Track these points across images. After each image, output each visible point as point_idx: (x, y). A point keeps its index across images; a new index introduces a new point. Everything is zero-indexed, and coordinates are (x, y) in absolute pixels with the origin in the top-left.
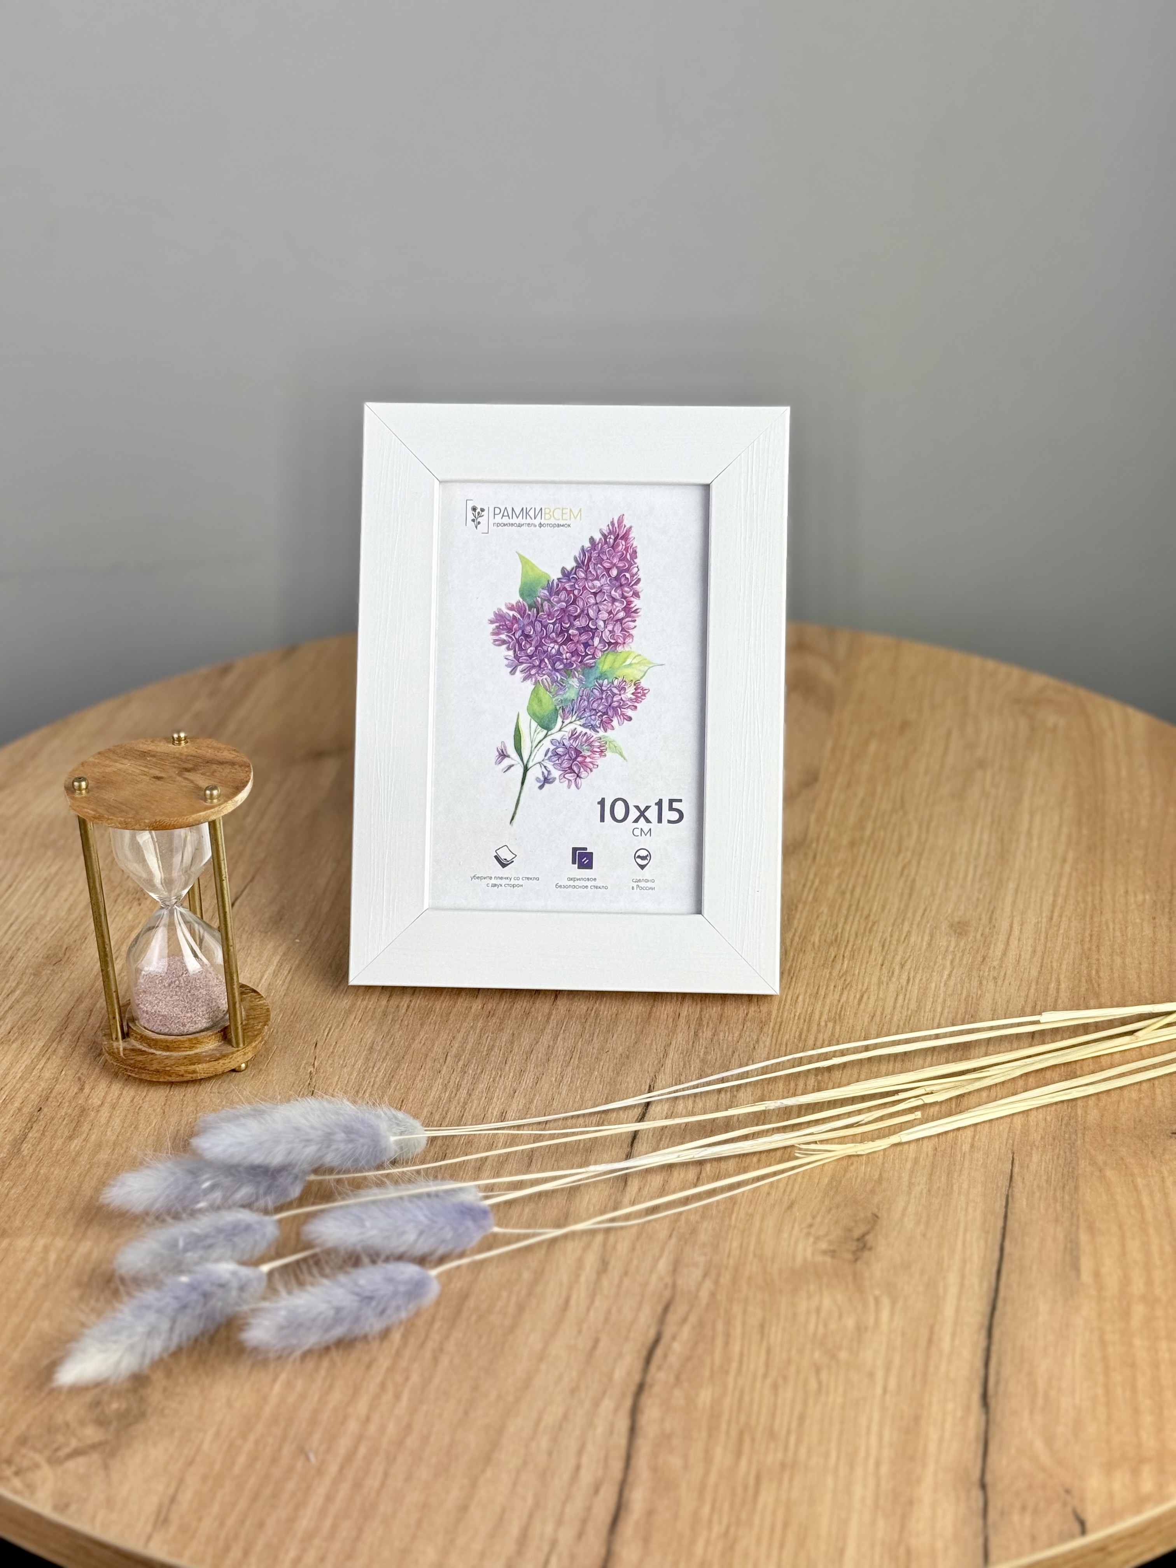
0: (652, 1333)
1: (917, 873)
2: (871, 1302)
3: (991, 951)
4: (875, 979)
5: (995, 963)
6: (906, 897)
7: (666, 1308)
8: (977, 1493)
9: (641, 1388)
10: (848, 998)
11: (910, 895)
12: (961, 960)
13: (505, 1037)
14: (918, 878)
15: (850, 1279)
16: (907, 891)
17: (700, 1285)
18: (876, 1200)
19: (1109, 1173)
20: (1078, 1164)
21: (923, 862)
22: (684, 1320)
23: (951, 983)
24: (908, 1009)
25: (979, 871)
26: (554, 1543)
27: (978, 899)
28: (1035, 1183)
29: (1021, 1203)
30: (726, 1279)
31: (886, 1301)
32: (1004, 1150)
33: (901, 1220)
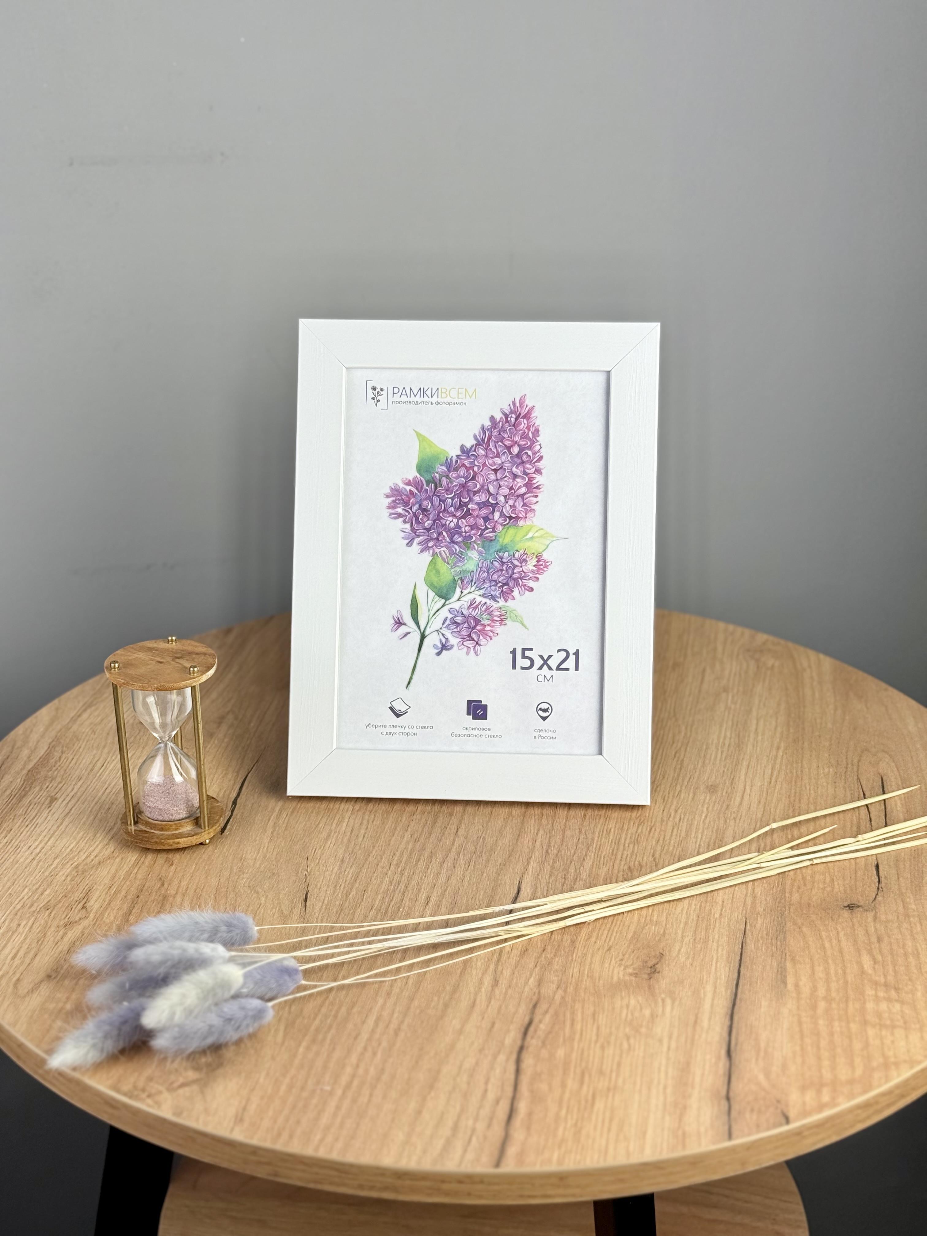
0: (526, 1020)
1: (684, 756)
2: (660, 1003)
3: (732, 802)
4: (659, 819)
5: (735, 810)
7: (535, 1006)
8: (724, 1104)
9: (521, 1049)
11: (681, 769)
12: (713, 807)
14: (685, 759)
15: (646, 989)
16: (679, 765)
17: (555, 993)
18: (662, 945)
19: (805, 929)
20: (786, 924)
21: (688, 749)
22: (546, 1013)
24: (680, 836)
25: (724, 756)
26: (474, 1130)
27: (724, 772)
28: (760, 935)
29: (750, 946)
30: (570, 990)
31: (669, 1001)
32: (740, 917)
33: (677, 956)
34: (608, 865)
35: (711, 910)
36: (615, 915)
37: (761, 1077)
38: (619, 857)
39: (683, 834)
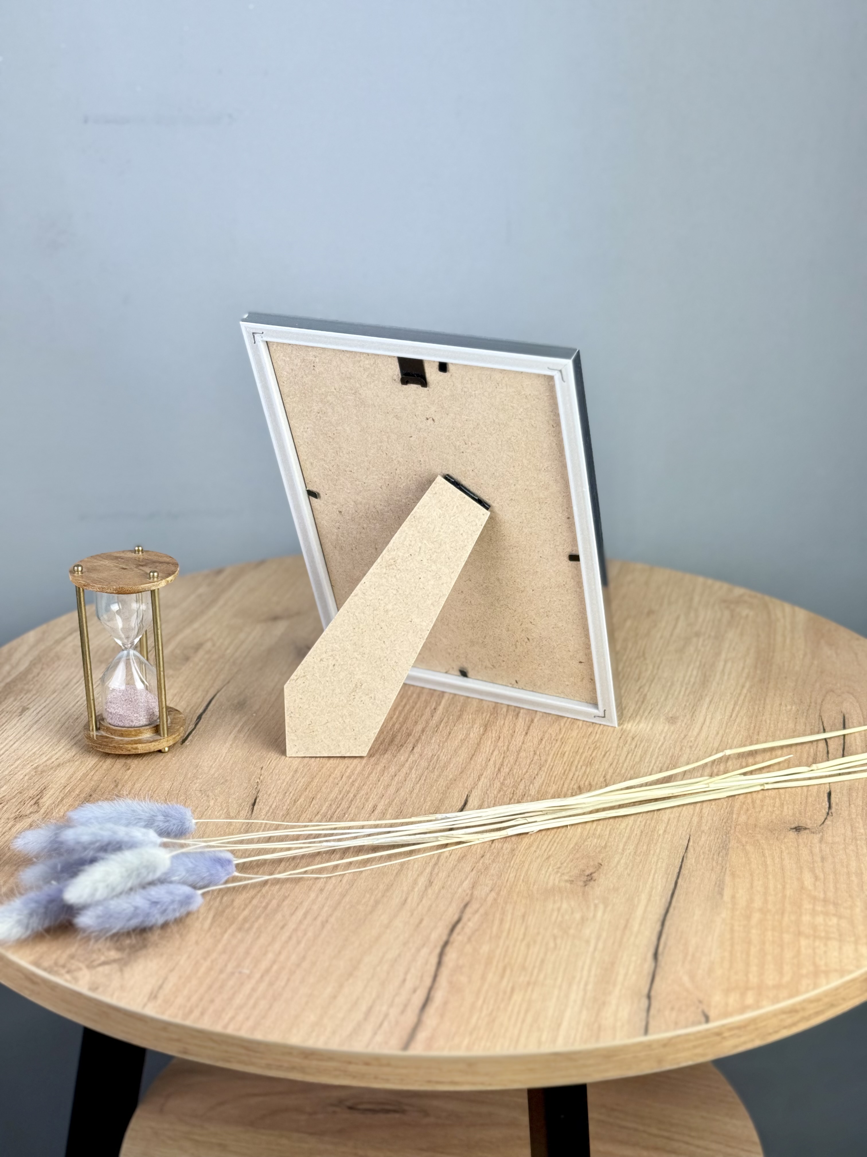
0: (456, 918)
1: (648, 691)
2: (592, 907)
3: (690, 733)
4: (615, 745)
5: (692, 739)
6: (639, 703)
7: (466, 906)
8: (644, 1002)
9: (446, 944)
10: (597, 753)
11: (643, 702)
13: (379, 768)
14: (648, 694)
15: (581, 894)
16: (641, 699)
17: (487, 895)
18: (602, 856)
19: (748, 847)
20: (729, 842)
21: (653, 685)
22: (477, 911)
23: (663, 748)
24: (634, 761)
25: (688, 692)
26: (386, 1016)
27: (685, 705)
28: (701, 851)
29: (690, 861)
30: (504, 893)
31: (601, 907)
32: (684, 833)
33: (616, 867)
34: (558, 783)
35: (656, 827)
36: (558, 828)
37: (686, 979)
38: (570, 776)
39: (637, 759)
